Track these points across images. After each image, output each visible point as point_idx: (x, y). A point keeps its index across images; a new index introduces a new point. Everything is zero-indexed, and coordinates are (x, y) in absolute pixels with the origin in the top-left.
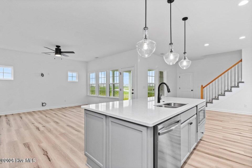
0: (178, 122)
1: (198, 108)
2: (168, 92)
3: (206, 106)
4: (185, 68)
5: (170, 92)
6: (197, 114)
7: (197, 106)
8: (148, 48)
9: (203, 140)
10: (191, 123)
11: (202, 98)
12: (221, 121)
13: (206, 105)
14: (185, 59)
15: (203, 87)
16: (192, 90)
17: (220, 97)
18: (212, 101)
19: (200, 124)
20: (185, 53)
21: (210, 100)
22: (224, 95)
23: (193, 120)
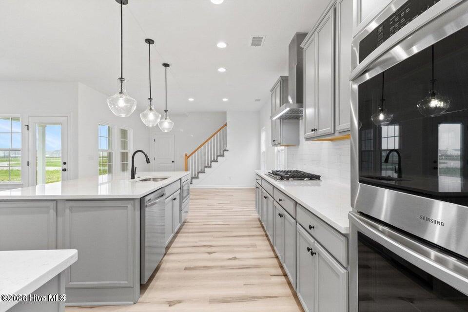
0: (163, 195)
1: (182, 181)
2: (147, 163)
3: (191, 183)
4: (166, 131)
5: (149, 162)
6: (180, 189)
7: (180, 179)
8: (125, 104)
9: (188, 222)
10: (175, 199)
11: (186, 170)
12: (207, 199)
13: (191, 181)
14: (166, 119)
15: (187, 157)
16: (173, 162)
17: (206, 169)
18: (198, 176)
19: (184, 201)
20: (166, 111)
21: (195, 175)
22: (211, 167)
23: (177, 195)
